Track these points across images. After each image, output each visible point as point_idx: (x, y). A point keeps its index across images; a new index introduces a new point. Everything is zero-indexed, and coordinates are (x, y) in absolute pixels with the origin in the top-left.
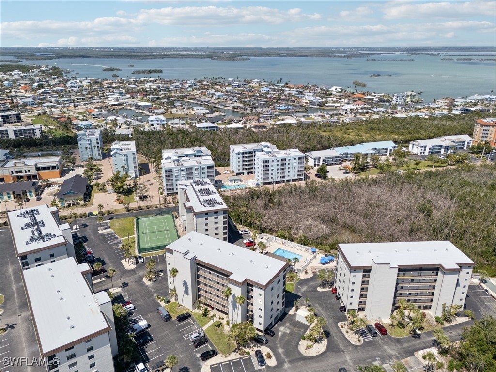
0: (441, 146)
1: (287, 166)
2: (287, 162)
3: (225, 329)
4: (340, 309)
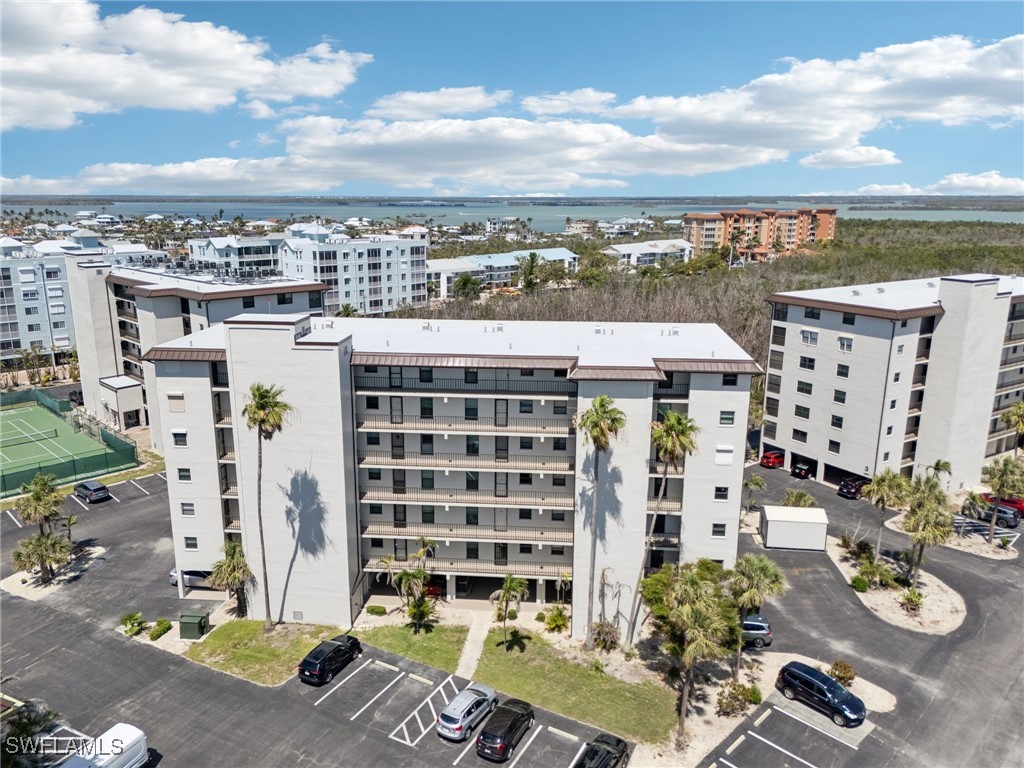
0: (654, 255)
1: (383, 272)
2: (383, 259)
3: (557, 646)
4: (839, 494)
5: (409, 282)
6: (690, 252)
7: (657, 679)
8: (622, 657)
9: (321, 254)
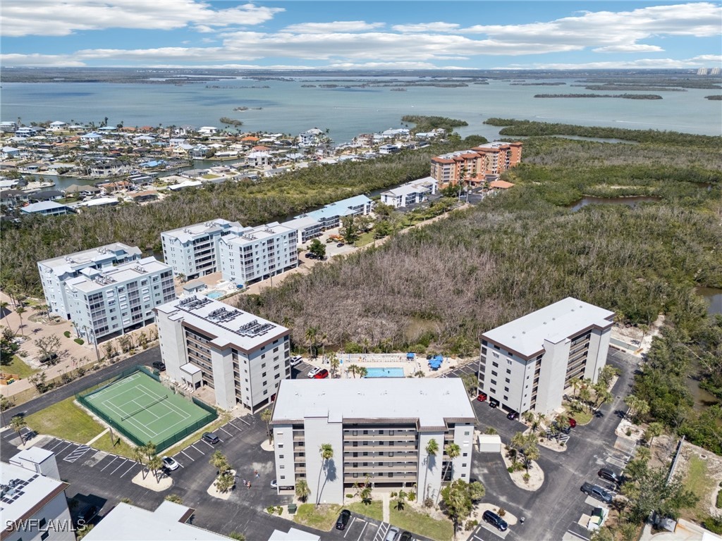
0: (415, 193)
1: (275, 250)
2: (275, 243)
3: (413, 507)
4: (508, 417)
5: (288, 252)
6: (436, 186)
7: (446, 517)
8: (434, 510)
9: (244, 248)
